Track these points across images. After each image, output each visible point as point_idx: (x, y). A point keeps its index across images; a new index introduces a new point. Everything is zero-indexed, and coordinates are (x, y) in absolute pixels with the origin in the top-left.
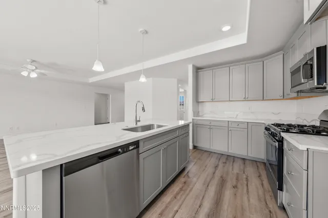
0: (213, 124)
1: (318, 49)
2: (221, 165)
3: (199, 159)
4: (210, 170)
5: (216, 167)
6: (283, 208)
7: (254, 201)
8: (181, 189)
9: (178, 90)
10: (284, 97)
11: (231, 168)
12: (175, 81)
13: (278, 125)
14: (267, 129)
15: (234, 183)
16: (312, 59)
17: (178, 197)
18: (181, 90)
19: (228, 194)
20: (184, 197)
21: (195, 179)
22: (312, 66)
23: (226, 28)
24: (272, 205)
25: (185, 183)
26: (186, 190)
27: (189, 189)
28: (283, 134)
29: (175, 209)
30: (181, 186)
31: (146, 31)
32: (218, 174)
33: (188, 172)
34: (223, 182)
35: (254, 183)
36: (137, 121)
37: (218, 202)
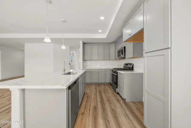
0: (92, 70)
1: (124, 47)
2: (97, 88)
3: (88, 87)
4: (94, 90)
5: (96, 89)
6: (118, 93)
7: (111, 94)
8: (87, 99)
9: (70, 52)
10: (115, 59)
11: (101, 88)
12: (69, 47)
13: (115, 69)
14: (112, 71)
15: (104, 92)
16: (123, 49)
17: (88, 101)
18: (71, 53)
19: (103, 95)
20: (90, 101)
21: (90, 94)
22: (123, 51)
23: (100, 31)
24: (115, 94)
25: (87, 96)
26: (89, 98)
27: (90, 98)
28: (118, 71)
29: (89, 104)
30: (87, 98)
31: (65, 21)
32: (98, 91)
33: (86, 93)
34: (100, 93)
35: (109, 90)
36: (64, 70)
37: (102, 98)
